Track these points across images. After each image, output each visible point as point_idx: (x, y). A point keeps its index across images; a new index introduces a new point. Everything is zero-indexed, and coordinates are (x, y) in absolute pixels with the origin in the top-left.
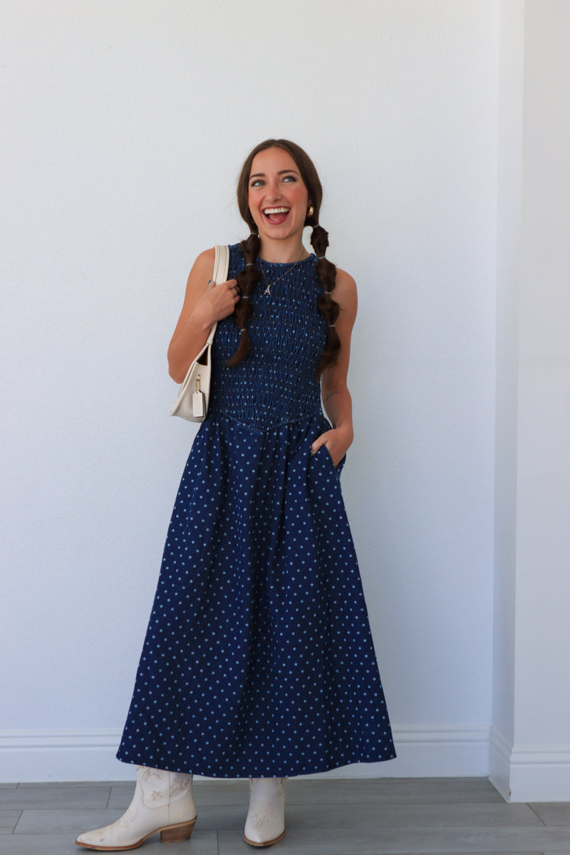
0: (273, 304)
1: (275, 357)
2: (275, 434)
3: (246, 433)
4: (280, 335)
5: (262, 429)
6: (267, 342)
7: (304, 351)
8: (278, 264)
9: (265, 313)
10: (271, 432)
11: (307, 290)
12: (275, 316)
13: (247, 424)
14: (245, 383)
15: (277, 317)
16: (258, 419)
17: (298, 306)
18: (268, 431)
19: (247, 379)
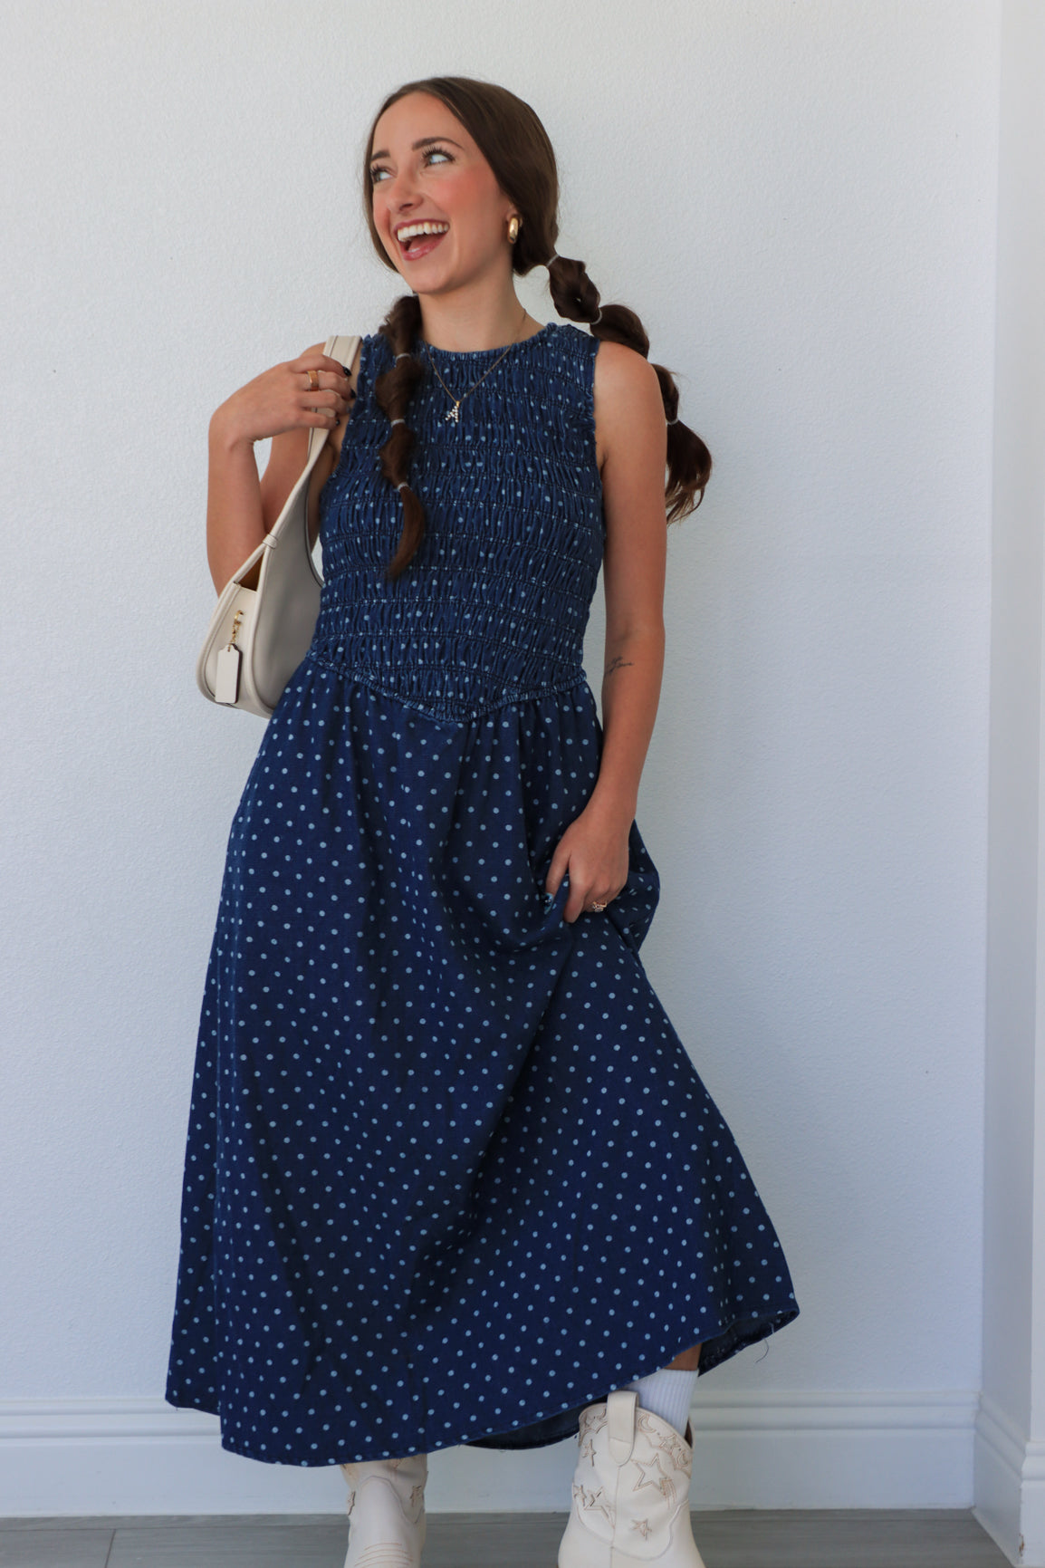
0: (468, 438)
1: (482, 554)
2: (490, 724)
3: (425, 725)
4: (488, 503)
5: (460, 715)
6: (461, 520)
7: (545, 537)
8: (468, 355)
9: (453, 460)
10: (482, 720)
11: (539, 401)
12: (474, 464)
13: (428, 706)
14: (419, 614)
15: (480, 464)
16: (450, 694)
17: (523, 438)
18: (475, 720)
19: (422, 605)
